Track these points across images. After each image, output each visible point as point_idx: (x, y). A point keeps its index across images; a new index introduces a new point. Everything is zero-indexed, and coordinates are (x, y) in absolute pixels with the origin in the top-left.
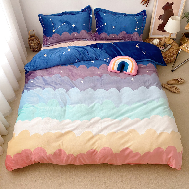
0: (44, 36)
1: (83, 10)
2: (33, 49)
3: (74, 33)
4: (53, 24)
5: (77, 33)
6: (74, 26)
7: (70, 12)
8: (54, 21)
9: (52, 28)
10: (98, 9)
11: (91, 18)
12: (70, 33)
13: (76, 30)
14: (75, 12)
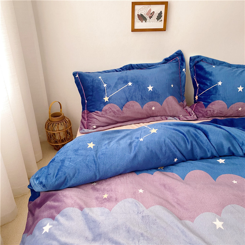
0: (83, 112)
1: (167, 61)
2: (56, 142)
3: (151, 103)
4: (105, 85)
5: (158, 104)
6: (150, 88)
7: (139, 64)
8: (106, 80)
9: (104, 93)
10: (199, 57)
11: (183, 75)
12: (142, 105)
13: (154, 96)
14: (150, 64)
